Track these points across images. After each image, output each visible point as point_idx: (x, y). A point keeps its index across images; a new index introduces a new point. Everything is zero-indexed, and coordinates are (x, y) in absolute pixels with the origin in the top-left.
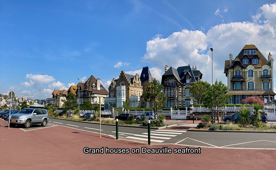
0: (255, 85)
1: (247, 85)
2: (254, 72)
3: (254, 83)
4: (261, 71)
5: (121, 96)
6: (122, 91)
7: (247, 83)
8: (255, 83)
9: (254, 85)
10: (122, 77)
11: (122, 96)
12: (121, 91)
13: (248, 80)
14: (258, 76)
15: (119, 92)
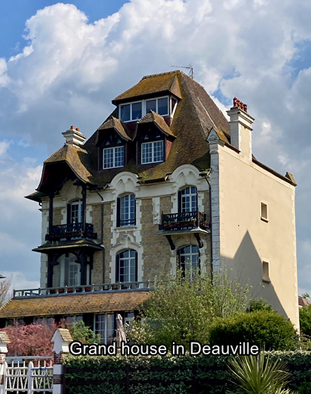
0: (145, 266)
1: (113, 265)
2: (139, 204)
3: (140, 251)
4: (169, 196)
7: (113, 254)
8: (144, 255)
9: (141, 262)
13: (113, 242)
14: (157, 220)
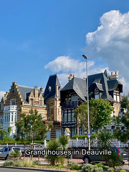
5: (9, 121)
6: (11, 113)
10: (13, 91)
11: (11, 121)
12: (9, 114)
15: (6, 115)
